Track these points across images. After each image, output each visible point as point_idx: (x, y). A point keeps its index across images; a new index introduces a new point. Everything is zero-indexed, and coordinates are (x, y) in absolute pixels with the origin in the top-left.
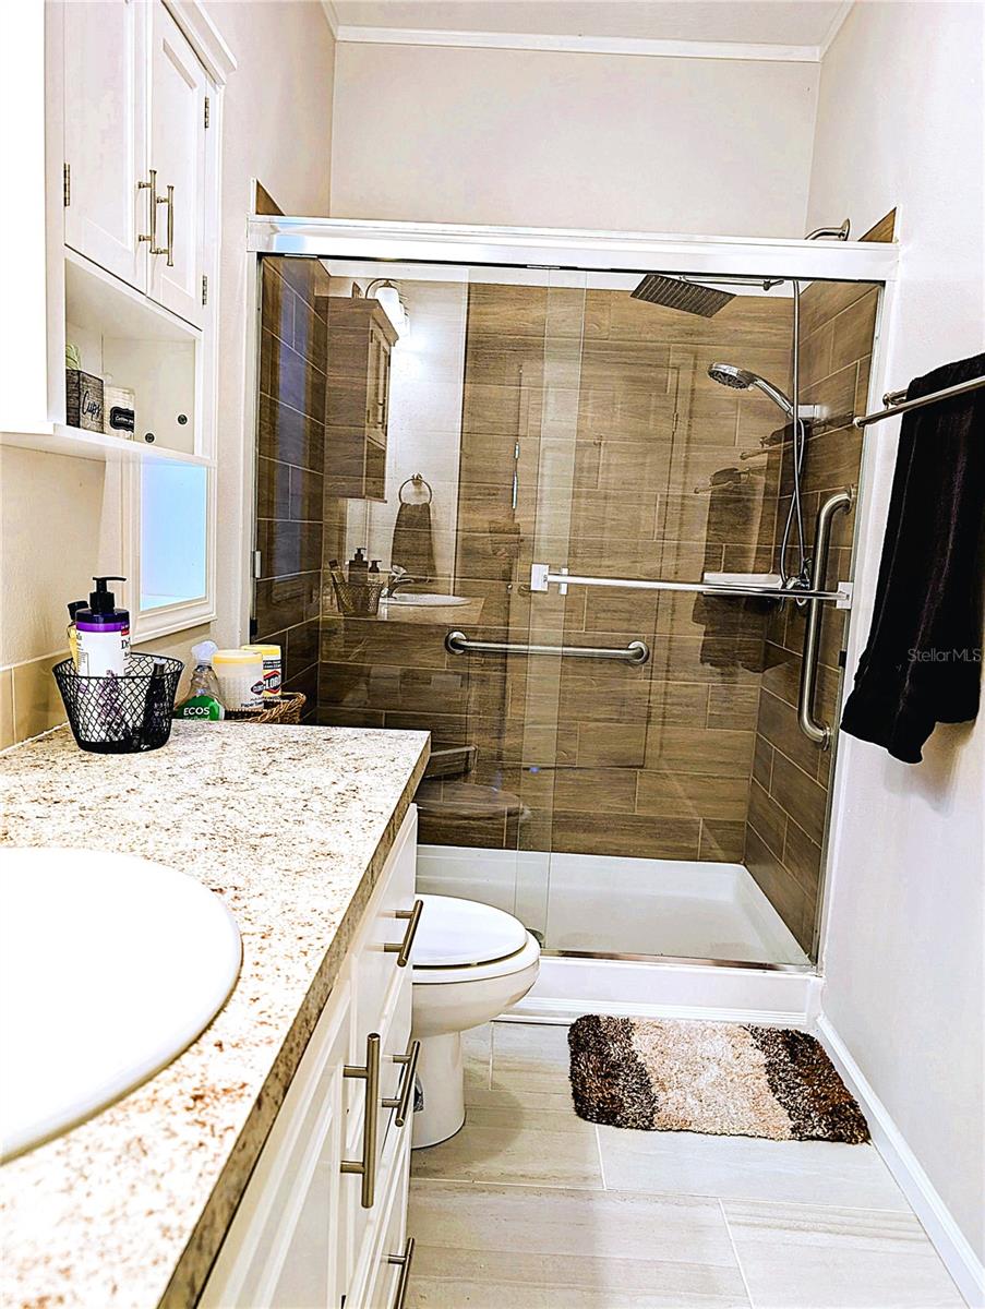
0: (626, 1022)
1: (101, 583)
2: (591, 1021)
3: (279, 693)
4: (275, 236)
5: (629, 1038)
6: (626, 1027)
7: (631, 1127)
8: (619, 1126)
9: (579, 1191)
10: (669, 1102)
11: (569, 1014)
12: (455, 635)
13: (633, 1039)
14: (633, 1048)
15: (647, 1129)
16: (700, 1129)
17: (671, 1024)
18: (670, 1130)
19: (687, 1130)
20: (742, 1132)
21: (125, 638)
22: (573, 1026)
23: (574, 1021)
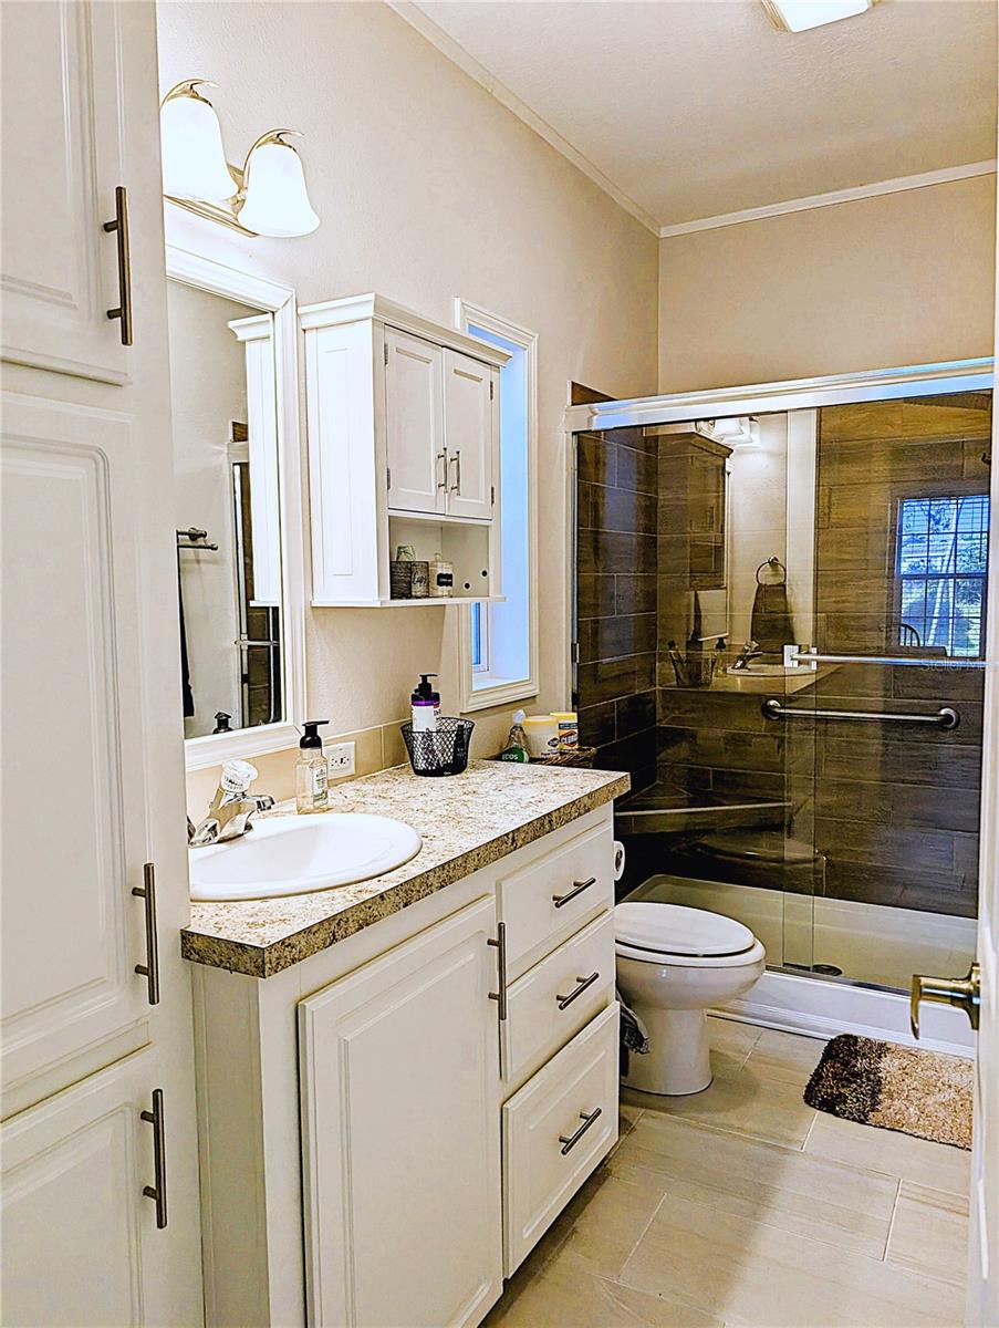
0: (882, 1045)
1: (424, 678)
2: (850, 1039)
3: (577, 746)
4: (595, 417)
5: (880, 1057)
6: (882, 1049)
7: (847, 1118)
8: (837, 1115)
9: (781, 1148)
10: (889, 1107)
11: (832, 1032)
12: (772, 703)
13: (884, 1059)
14: (881, 1065)
15: (862, 1122)
16: (910, 1132)
17: (927, 1054)
18: (883, 1127)
19: (899, 1131)
20: (951, 1142)
21: (437, 709)
22: (832, 1042)
23: (833, 1037)
